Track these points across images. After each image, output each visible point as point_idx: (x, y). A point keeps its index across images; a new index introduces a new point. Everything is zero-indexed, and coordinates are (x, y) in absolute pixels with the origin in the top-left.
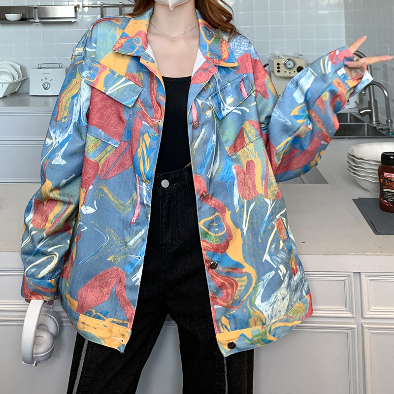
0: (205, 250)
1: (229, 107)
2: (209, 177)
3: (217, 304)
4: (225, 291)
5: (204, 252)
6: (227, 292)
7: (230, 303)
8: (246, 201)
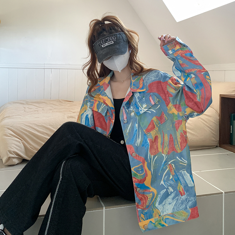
0: (134, 182)
1: (144, 109)
2: (136, 145)
3: (139, 208)
4: (142, 201)
5: (134, 183)
6: (143, 202)
7: (145, 207)
8: (153, 156)
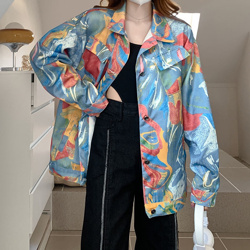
0: (143, 151)
2: (151, 107)
8: (174, 125)
